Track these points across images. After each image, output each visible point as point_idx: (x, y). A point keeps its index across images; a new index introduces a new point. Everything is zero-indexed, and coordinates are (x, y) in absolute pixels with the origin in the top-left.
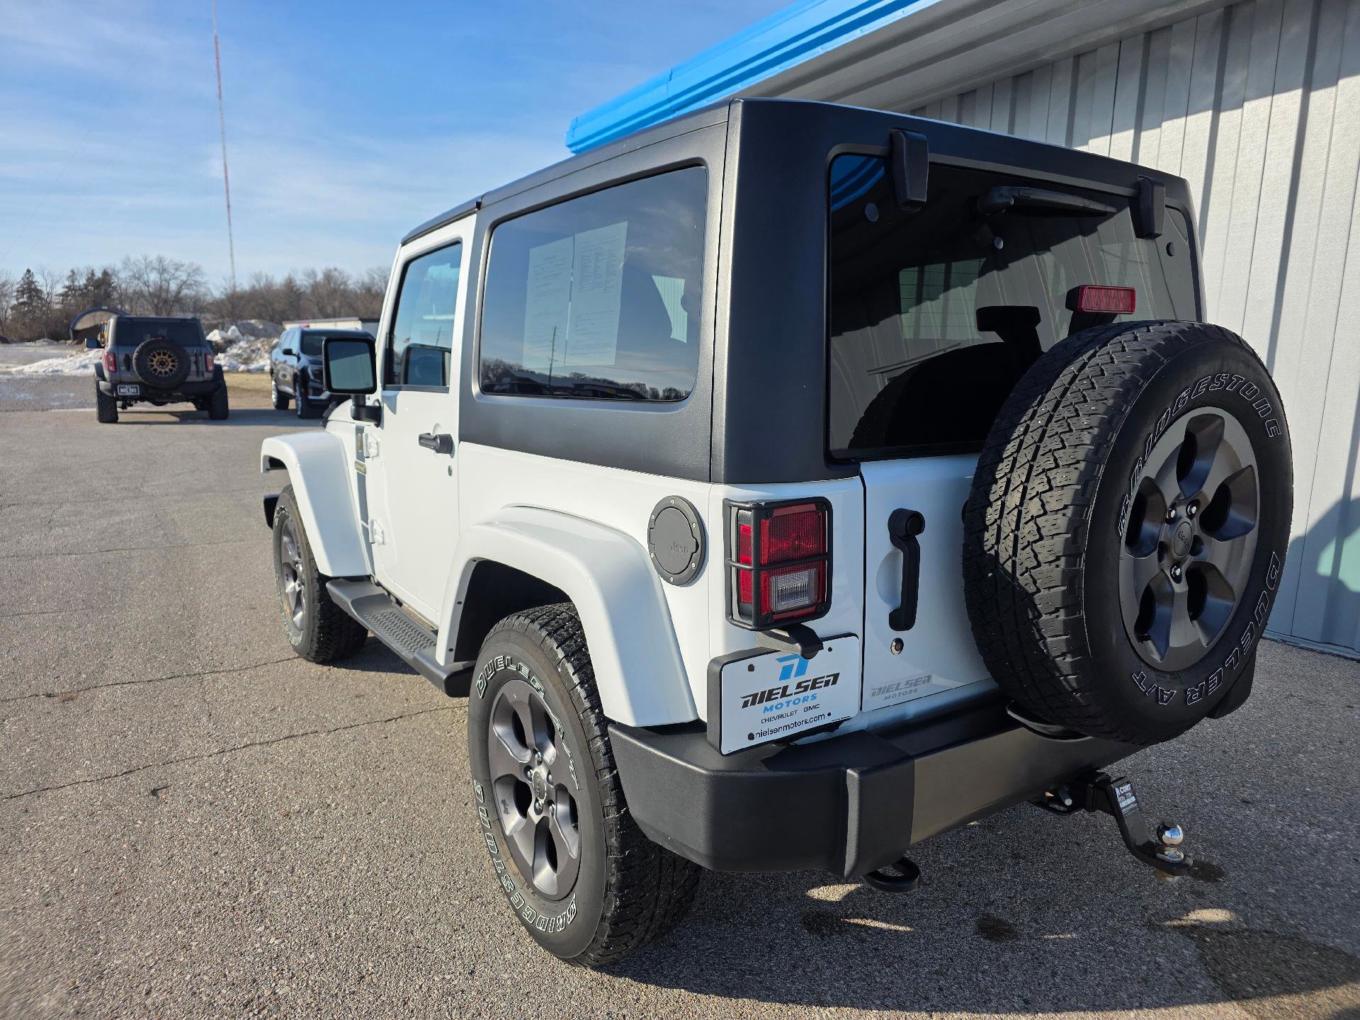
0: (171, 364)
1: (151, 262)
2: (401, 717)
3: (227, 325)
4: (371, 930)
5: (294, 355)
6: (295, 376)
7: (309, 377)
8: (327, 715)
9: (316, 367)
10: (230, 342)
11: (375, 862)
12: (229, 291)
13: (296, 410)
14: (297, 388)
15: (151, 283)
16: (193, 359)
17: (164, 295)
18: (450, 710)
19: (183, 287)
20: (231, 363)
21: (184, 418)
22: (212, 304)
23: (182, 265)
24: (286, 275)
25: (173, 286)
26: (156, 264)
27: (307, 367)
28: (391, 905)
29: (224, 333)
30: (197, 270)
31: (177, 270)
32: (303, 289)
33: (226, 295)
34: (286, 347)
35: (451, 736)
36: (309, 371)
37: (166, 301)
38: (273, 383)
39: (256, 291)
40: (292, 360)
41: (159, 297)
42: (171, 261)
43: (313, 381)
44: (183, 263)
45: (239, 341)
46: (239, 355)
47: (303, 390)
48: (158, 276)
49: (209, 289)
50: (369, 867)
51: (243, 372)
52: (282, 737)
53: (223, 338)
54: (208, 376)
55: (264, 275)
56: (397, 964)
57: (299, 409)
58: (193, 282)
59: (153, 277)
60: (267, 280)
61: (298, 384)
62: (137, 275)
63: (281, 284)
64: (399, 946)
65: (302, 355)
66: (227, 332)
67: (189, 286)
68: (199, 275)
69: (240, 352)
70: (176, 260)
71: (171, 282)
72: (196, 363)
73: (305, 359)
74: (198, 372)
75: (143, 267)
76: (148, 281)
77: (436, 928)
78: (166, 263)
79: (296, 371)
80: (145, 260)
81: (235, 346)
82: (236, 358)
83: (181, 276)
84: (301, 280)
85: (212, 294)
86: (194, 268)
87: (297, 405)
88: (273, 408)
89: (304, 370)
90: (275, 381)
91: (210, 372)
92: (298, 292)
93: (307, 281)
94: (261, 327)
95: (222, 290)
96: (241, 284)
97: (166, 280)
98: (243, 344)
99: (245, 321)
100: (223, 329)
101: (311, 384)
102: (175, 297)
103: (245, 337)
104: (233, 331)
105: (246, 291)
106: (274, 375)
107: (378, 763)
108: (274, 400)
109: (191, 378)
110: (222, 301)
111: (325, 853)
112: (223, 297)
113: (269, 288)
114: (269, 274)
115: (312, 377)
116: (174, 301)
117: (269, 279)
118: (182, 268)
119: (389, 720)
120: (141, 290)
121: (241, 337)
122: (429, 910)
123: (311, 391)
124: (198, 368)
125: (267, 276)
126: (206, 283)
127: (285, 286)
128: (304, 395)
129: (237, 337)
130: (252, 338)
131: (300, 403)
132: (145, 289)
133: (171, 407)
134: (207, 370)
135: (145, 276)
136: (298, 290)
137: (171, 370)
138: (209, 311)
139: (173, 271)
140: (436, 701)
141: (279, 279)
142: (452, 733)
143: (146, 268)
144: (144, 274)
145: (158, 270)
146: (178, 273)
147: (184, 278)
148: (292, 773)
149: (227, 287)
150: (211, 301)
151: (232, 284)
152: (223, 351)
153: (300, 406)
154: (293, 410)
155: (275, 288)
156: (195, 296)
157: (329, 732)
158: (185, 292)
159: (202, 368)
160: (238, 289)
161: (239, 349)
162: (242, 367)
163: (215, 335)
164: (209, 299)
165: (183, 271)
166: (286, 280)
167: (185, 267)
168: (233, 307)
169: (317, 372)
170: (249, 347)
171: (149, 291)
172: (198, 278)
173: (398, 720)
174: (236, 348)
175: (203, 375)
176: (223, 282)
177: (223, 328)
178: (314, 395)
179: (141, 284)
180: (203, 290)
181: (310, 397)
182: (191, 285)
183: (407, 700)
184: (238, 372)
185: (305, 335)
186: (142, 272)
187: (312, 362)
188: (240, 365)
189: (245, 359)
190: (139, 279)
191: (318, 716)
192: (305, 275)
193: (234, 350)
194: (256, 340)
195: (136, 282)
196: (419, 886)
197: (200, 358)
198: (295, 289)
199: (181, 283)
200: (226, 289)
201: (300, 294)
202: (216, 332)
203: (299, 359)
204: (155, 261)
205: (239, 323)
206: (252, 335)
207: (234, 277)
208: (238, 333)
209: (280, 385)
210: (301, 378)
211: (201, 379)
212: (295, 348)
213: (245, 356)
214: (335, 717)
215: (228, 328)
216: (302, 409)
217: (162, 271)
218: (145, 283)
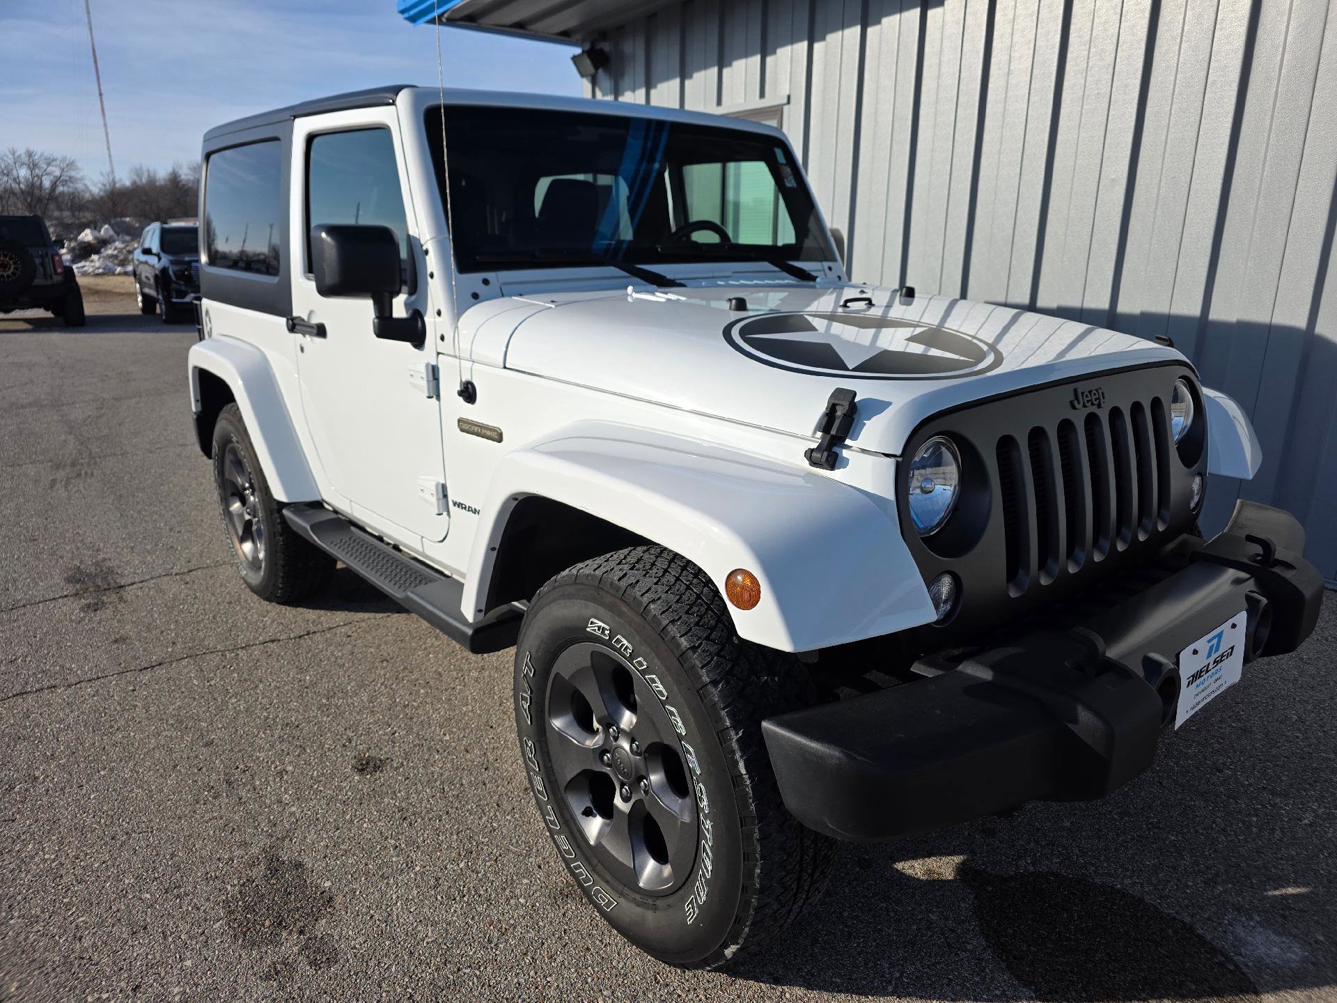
0: (13, 267)
1: (19, 156)
2: (160, 664)
3: (99, 224)
4: (32, 937)
5: (155, 254)
6: (156, 277)
7: (171, 278)
8: (73, 666)
9: (177, 268)
10: (104, 243)
11: (66, 848)
12: (108, 187)
13: (160, 315)
14: (160, 291)
15: (22, 180)
16: (37, 261)
17: (37, 192)
18: (220, 653)
19: (58, 183)
20: (107, 266)
21: (38, 326)
22: (91, 201)
23: (54, 160)
24: (170, 170)
25: (47, 183)
26: (25, 158)
27: (168, 268)
28: (66, 905)
29: (96, 233)
30: (71, 165)
31: (49, 165)
32: (190, 185)
33: (105, 191)
34: (147, 245)
35: (210, 685)
36: (171, 272)
37: (40, 200)
38: (138, 285)
39: (138, 186)
40: (153, 260)
41: (32, 194)
42: (42, 155)
43: (175, 283)
44: (55, 157)
45: (114, 241)
46: (115, 257)
47: (165, 293)
48: (29, 172)
49: (86, 185)
50: (57, 856)
51: (119, 274)
52: (10, 695)
53: (96, 238)
54: (57, 279)
55: (145, 169)
56: (47, 982)
57: (164, 313)
58: (68, 178)
59: (23, 173)
60: (149, 175)
61: (159, 286)
62: (5, 172)
63: (165, 180)
64: (58, 958)
65: (162, 255)
66: (100, 231)
67: (65, 183)
68: (73, 170)
69: (115, 252)
70: (47, 154)
71: (43, 178)
72: (42, 264)
73: (166, 260)
74: (45, 275)
75: (11, 161)
76: (18, 177)
77: (111, 932)
78: (36, 157)
79: (157, 272)
80: (14, 154)
81: (109, 246)
82: (111, 260)
83: (54, 171)
84: (187, 175)
85: (90, 191)
86: (67, 162)
87: (161, 309)
88: (140, 313)
89: (164, 271)
90: (139, 284)
91: (60, 274)
92: (186, 187)
93: (192, 176)
94: (137, 225)
95: (100, 186)
96: (121, 180)
97: (37, 176)
98: (118, 244)
99: (118, 219)
100: (95, 228)
101: (174, 286)
102: (50, 194)
103: (120, 236)
104: (105, 231)
105: (128, 188)
106: (137, 277)
107: (113, 723)
108: (140, 305)
109: (39, 281)
110: (102, 198)
111: (10, 840)
112: (102, 193)
113: (152, 182)
114: (151, 169)
115: (174, 278)
116: (48, 200)
117: (152, 175)
118: (54, 163)
119: (145, 669)
120: (11, 187)
121: (116, 236)
122: (111, 908)
123: (174, 294)
124: (45, 270)
125: (148, 171)
126: (82, 179)
127: (170, 180)
128: (167, 299)
129: (111, 237)
130: (128, 238)
131: (163, 306)
132: (14, 186)
133: (17, 314)
134: (56, 273)
135: (15, 172)
136: (183, 185)
137: (14, 274)
138: (88, 209)
139: (45, 166)
140: (206, 643)
141: (162, 173)
142: (213, 682)
143: (15, 163)
144: (12, 170)
145: (29, 167)
146: (50, 169)
147: (58, 173)
148: (7, 740)
149: (105, 183)
150: (90, 199)
151: (111, 179)
152: (97, 252)
153: (164, 310)
154: (159, 314)
155: (158, 184)
156: (73, 193)
157: (69, 686)
158: (60, 189)
159: (50, 270)
160: (118, 185)
161: (114, 250)
162: (119, 269)
163: (86, 235)
164: (87, 196)
165: (56, 166)
166: (171, 174)
167: (58, 162)
168: (115, 205)
169: (179, 273)
170: (125, 248)
171: (21, 189)
172: (73, 173)
173: (156, 668)
174: (110, 248)
175: (51, 278)
176: (101, 179)
177: (94, 226)
178: (177, 298)
179: (11, 181)
180: (80, 186)
181: (174, 300)
182: (66, 181)
183: (174, 643)
184: (114, 274)
185: (164, 233)
186: (10, 167)
187: (172, 263)
188: (116, 267)
189: (122, 261)
190: (8, 175)
191: (62, 667)
192: (190, 169)
193: (110, 251)
194: (132, 240)
195: (5, 178)
196: (109, 877)
197: (47, 260)
198: (180, 185)
199: (55, 179)
200: (104, 185)
201: (186, 191)
202: (88, 231)
203: (160, 259)
204: (23, 156)
205: (113, 221)
206: (128, 234)
207: (113, 172)
208: (111, 232)
209: (144, 287)
210: (162, 279)
211: (49, 282)
212: (155, 246)
213: (121, 257)
214: (82, 668)
215: (101, 227)
216: (166, 313)
217: (33, 166)
218: (15, 180)
